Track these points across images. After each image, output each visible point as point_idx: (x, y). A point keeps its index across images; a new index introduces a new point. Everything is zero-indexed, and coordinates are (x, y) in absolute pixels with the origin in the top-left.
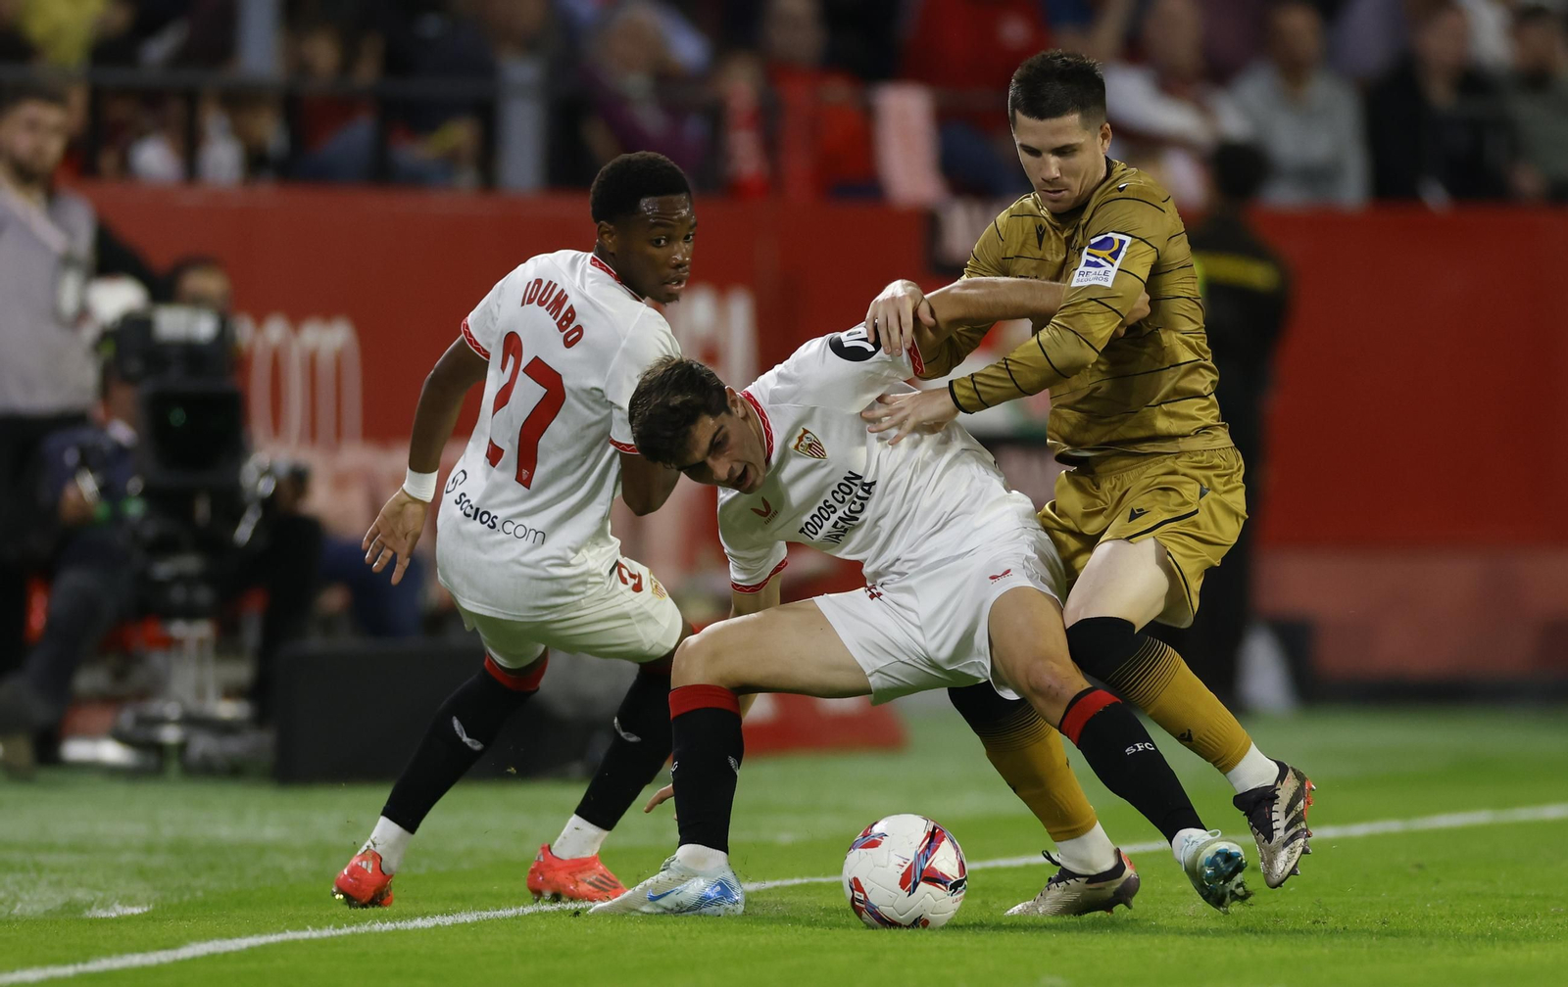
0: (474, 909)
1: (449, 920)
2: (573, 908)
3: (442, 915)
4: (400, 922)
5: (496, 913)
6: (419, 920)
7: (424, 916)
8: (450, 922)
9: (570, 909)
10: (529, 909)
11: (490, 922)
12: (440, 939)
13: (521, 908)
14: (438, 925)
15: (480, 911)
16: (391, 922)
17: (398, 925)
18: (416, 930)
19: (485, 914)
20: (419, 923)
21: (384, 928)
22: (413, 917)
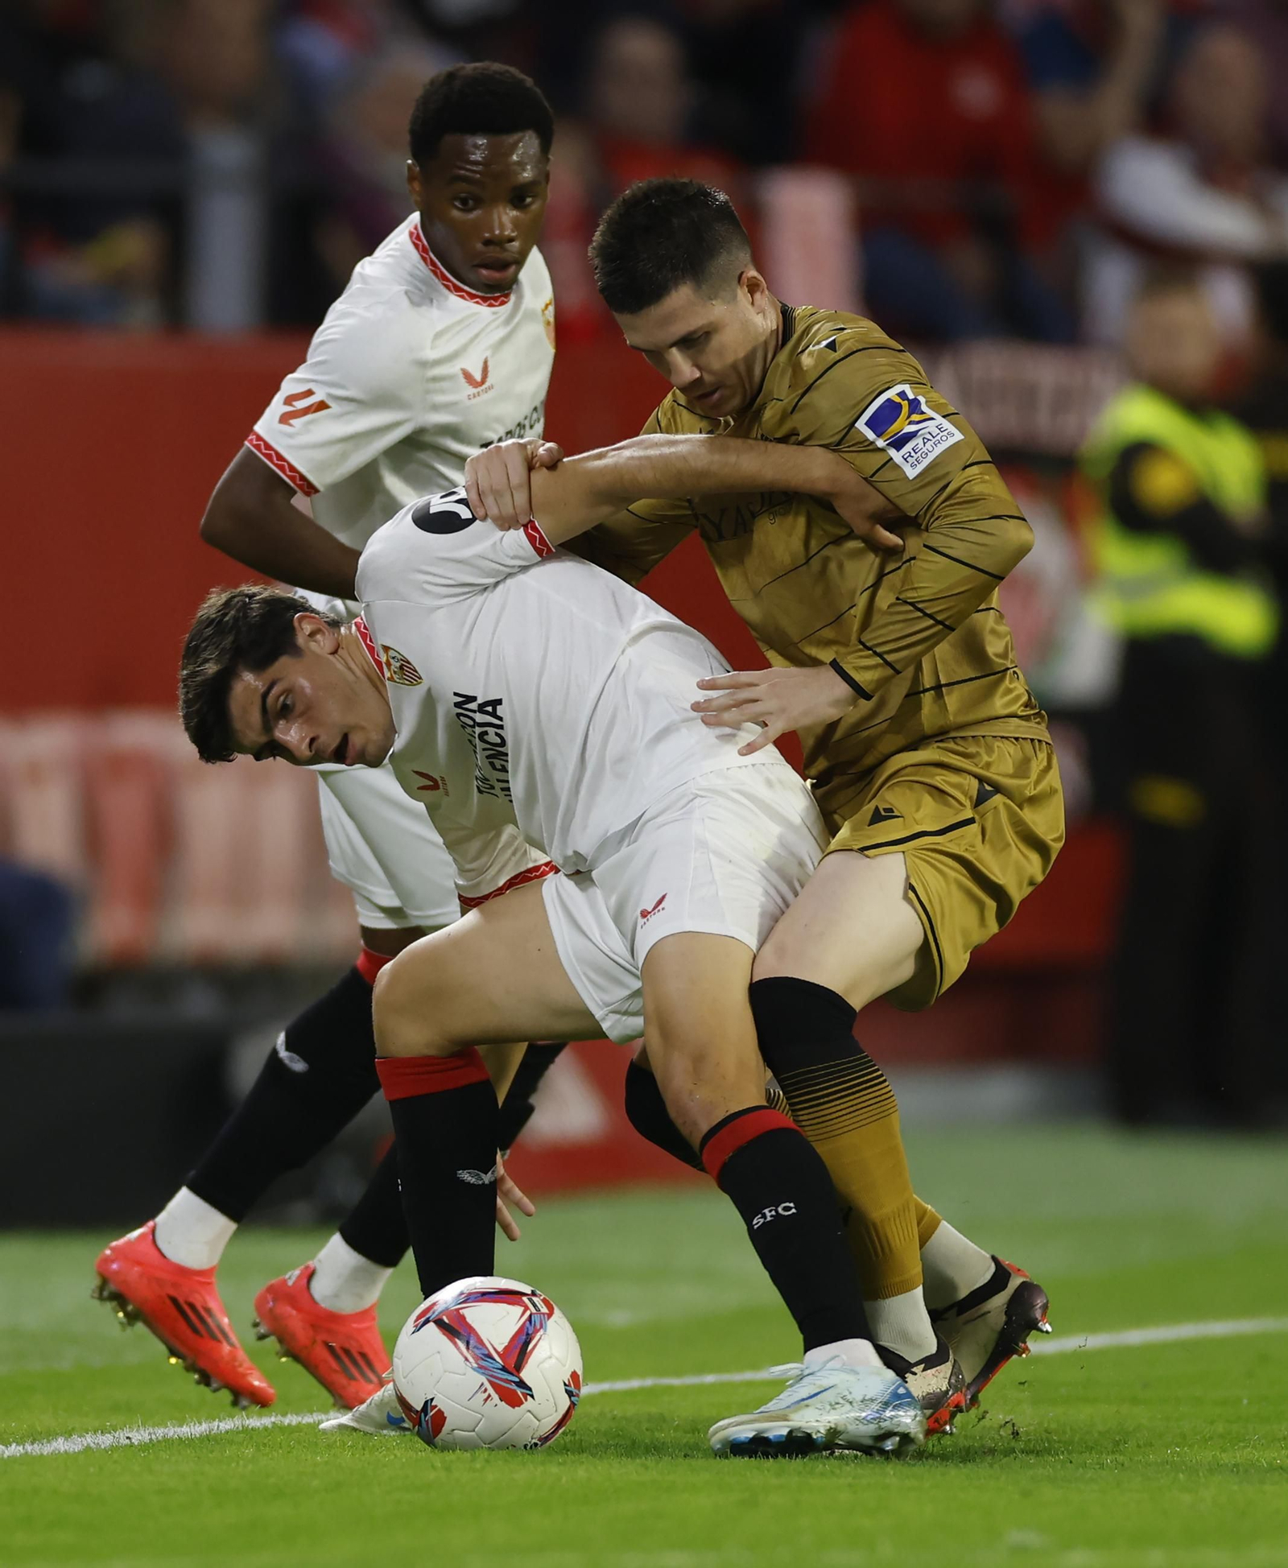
0: (144, 1425)
1: (106, 1440)
2: (294, 1423)
3: (95, 1432)
4: (33, 1443)
5: (178, 1430)
6: (61, 1440)
7: (68, 1434)
8: (108, 1443)
9: (289, 1425)
10: (226, 1425)
11: (167, 1442)
12: (92, 1470)
13: (216, 1423)
14: (88, 1448)
15: (153, 1427)
16: (18, 1444)
17: (29, 1448)
18: (56, 1455)
19: (160, 1432)
20: (60, 1445)
21: (7, 1454)
22: (50, 1435)
